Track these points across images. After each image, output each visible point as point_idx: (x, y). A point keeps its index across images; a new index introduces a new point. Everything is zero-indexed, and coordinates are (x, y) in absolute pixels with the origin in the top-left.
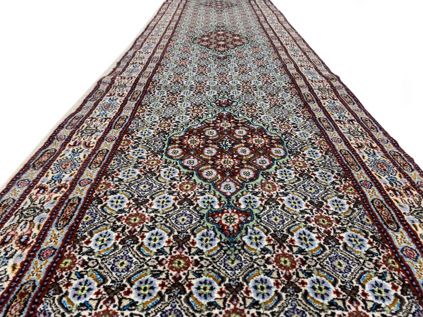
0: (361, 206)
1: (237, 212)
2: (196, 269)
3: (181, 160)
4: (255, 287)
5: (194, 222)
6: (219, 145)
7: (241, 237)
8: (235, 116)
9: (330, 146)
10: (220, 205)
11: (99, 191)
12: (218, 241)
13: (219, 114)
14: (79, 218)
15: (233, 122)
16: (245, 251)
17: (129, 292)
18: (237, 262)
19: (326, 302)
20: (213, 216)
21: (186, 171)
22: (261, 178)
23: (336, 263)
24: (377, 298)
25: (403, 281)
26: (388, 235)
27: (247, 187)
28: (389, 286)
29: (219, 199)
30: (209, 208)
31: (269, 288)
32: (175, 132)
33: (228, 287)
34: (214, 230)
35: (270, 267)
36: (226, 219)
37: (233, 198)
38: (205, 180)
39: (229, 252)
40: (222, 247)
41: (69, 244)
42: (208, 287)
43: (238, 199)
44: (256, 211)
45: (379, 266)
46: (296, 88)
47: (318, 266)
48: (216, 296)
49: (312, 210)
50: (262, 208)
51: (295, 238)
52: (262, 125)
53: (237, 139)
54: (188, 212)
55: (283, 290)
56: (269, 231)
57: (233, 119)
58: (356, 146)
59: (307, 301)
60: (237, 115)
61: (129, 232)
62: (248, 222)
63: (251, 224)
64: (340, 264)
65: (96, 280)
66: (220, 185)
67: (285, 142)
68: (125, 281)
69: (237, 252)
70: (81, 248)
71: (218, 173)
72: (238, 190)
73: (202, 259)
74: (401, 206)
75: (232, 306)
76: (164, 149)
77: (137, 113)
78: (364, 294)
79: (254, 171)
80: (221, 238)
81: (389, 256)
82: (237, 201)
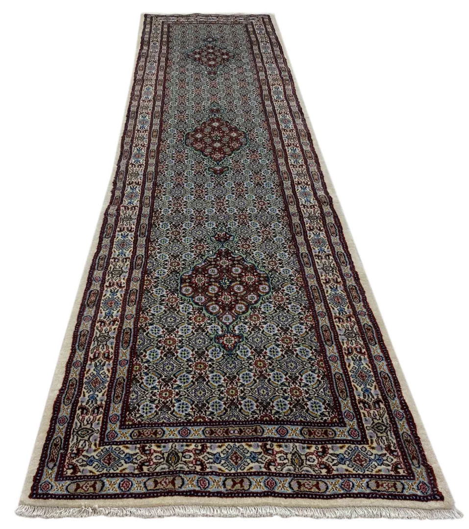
0: (313, 330)
1: (233, 336)
2: (210, 369)
3: (193, 297)
4: (243, 377)
5: (206, 343)
6: (219, 282)
7: (236, 351)
8: (232, 252)
9: (304, 282)
10: (222, 331)
11: (141, 323)
12: (222, 354)
13: (218, 250)
14: (135, 341)
15: (230, 259)
16: (238, 359)
17: (175, 381)
18: (233, 365)
19: (279, 383)
20: (218, 339)
21: (197, 306)
22: (250, 311)
23: (289, 365)
24: (307, 381)
25: (324, 373)
26: (325, 349)
27: (240, 318)
28: (316, 376)
29: (222, 327)
30: (216, 333)
31: (250, 377)
32: (184, 272)
33: (228, 377)
34: (219, 347)
35: (251, 367)
36: (226, 340)
37: (231, 326)
38: (211, 313)
39: (228, 360)
40: (224, 357)
41: (134, 357)
42: (218, 378)
43: (234, 327)
44: (245, 335)
45: (313, 366)
46: (287, 216)
47: (279, 366)
48: (222, 381)
49: (281, 333)
50: (249, 333)
51: (268, 351)
52: (254, 263)
53: (234, 277)
54: (202, 337)
55: (258, 378)
56: (252, 347)
57: (230, 256)
58: (325, 281)
59: (270, 383)
60: (233, 251)
61: (168, 349)
62: (240, 342)
63: (242, 343)
64: (291, 365)
65: (156, 376)
66: (222, 317)
67: (271, 279)
68: (172, 376)
69: (233, 360)
70: (142, 359)
71: (220, 308)
72: (234, 321)
73: (213, 364)
74: (340, 330)
75: (231, 386)
76: (179, 288)
77: (150, 252)
78: (301, 380)
79: (245, 306)
80: (223, 352)
81: (321, 360)
82: (234, 328)
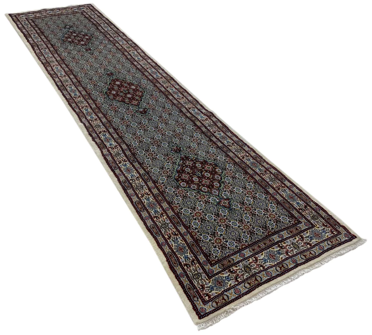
0: (256, 184)
1: (225, 200)
2: (228, 220)
3: (189, 187)
4: (245, 218)
5: (216, 208)
6: (196, 175)
7: (232, 207)
9: (234, 161)
10: (218, 199)
11: (176, 210)
12: (227, 211)
13: (181, 158)
14: (181, 221)
15: (191, 160)
16: (236, 211)
17: (217, 233)
18: (236, 214)
19: (263, 215)
20: (219, 204)
21: (196, 191)
22: (222, 184)
23: (259, 204)
24: (272, 209)
25: (276, 202)
26: (268, 191)
27: (221, 190)
28: (274, 205)
29: (216, 197)
30: (216, 202)
31: (248, 217)
32: (174, 175)
33: (239, 221)
34: (223, 208)
35: (245, 212)
36: (223, 203)
37: (220, 195)
38: (205, 192)
39: (232, 213)
40: (229, 212)
41: (188, 229)
42: (235, 223)
43: (222, 195)
44: (230, 197)
45: (269, 201)
47: (256, 207)
48: (238, 224)
49: (244, 191)
50: (231, 196)
51: (246, 201)
52: (203, 158)
53: (200, 170)
54: (211, 206)
55: (252, 216)
56: (238, 202)
57: (189, 159)
58: (242, 158)
59: (259, 216)
61: (200, 218)
62: (230, 202)
63: (232, 202)
64: (260, 204)
65: (206, 234)
66: (212, 192)
67: (218, 165)
68: (214, 231)
69: (234, 212)
70: (192, 228)
71: (207, 188)
72: (219, 192)
73: (227, 217)
74: (267, 179)
75: (244, 225)
76: (178, 185)
77: (146, 170)
78: (270, 209)
79: (218, 183)
80: (227, 209)
81: (270, 197)
82: (222, 196)
